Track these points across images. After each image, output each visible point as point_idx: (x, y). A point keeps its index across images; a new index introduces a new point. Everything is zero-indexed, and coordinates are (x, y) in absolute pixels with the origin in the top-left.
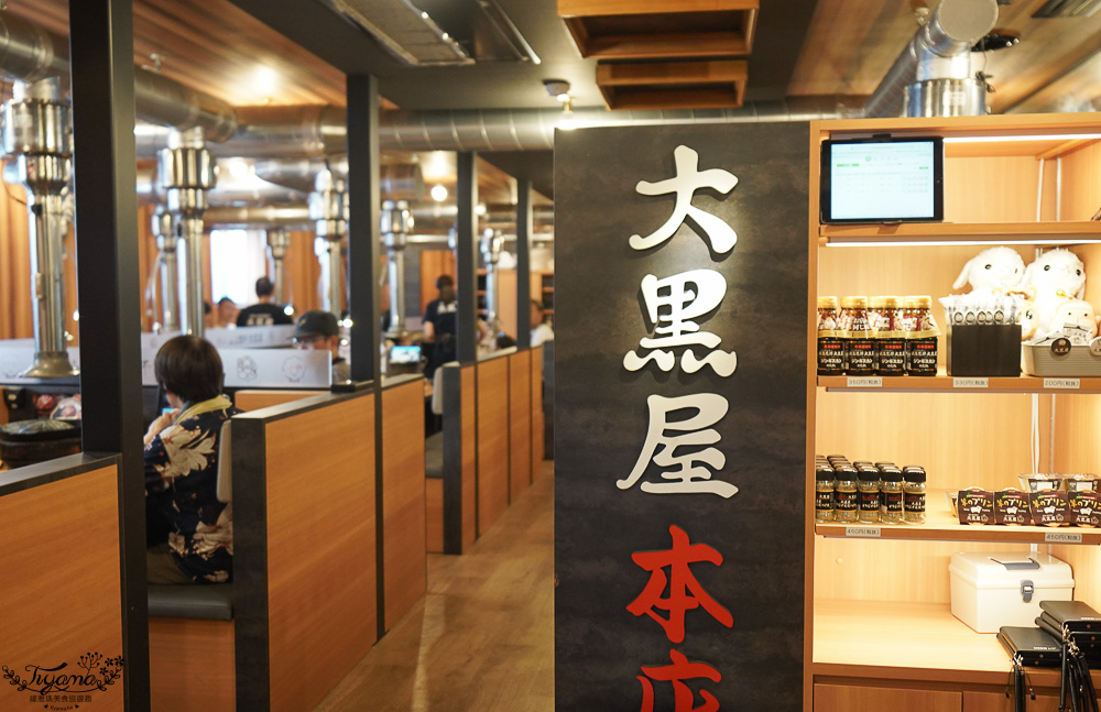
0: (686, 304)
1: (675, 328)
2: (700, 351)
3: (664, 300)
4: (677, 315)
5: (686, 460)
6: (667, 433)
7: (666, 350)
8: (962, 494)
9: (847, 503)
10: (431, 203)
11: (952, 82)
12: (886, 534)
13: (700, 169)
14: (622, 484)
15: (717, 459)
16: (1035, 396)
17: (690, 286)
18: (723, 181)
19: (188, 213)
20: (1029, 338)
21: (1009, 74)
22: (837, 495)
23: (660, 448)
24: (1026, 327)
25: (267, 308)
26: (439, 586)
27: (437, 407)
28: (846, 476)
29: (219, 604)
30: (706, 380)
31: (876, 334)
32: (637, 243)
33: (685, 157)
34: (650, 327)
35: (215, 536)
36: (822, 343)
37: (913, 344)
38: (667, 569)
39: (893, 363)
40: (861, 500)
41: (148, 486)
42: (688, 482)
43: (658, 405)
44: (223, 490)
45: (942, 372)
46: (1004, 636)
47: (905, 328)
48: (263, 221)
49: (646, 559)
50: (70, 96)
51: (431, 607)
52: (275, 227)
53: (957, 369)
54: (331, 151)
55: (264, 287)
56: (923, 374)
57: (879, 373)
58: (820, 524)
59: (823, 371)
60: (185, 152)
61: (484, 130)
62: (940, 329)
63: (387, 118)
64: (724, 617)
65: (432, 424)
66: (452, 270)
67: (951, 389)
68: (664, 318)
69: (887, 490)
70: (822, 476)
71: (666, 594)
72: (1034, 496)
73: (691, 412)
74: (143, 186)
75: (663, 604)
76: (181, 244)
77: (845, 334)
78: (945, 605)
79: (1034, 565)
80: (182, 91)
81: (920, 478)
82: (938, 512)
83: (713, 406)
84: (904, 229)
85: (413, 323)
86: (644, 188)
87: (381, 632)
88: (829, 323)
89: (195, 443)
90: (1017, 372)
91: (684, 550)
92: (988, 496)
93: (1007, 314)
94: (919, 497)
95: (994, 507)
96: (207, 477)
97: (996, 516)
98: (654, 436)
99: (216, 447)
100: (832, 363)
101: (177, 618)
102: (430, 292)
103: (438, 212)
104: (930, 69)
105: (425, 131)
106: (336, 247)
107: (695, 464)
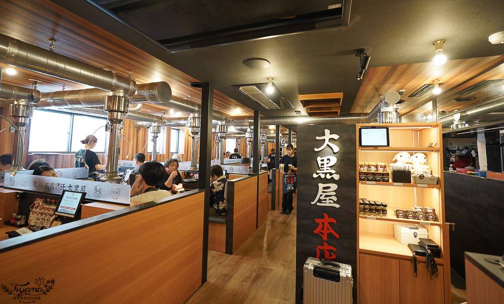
0: (327, 164)
1: (325, 169)
2: (331, 174)
3: (322, 162)
4: (325, 166)
5: (328, 198)
6: (323, 192)
7: (323, 173)
8: (397, 211)
9: (367, 211)
10: (270, 134)
11: (389, 112)
12: (377, 219)
13: (330, 134)
14: (312, 203)
15: (335, 199)
16: (415, 188)
17: (328, 159)
18: (336, 137)
19: (222, 137)
20: (413, 174)
21: (402, 108)
22: (364, 209)
23: (321, 195)
24: (412, 171)
25: (236, 155)
26: (270, 218)
27: (271, 178)
28: (367, 204)
29: (223, 220)
30: (332, 180)
31: (373, 172)
32: (316, 150)
33: (327, 132)
34: (319, 168)
35: (223, 205)
36: (360, 173)
37: (383, 174)
38: (323, 223)
39: (378, 178)
40: (371, 210)
41: (210, 194)
42: (328, 203)
43: (321, 186)
44: (225, 196)
45: (390, 181)
46: (410, 246)
47: (381, 170)
48: (236, 137)
49: (318, 220)
50: (200, 116)
51: (268, 222)
52: (239, 138)
53: (395, 180)
54: (250, 124)
55: (236, 150)
56: (386, 181)
57: (374, 181)
58: (361, 215)
59: (360, 179)
60: (222, 125)
61: (282, 121)
62: (389, 171)
63: (262, 118)
64: (337, 236)
65: (269, 181)
66: (274, 147)
67: (393, 185)
68: (322, 166)
69: (377, 208)
70: (361, 204)
71: (323, 229)
72: (416, 212)
73: (329, 188)
74: (213, 130)
75: (322, 231)
76: (220, 143)
77: (366, 171)
78: (393, 236)
79: (417, 228)
80: (221, 113)
81: (386, 206)
82: (391, 214)
83: (334, 187)
84: (380, 148)
85: (266, 158)
86: (318, 138)
87: (257, 228)
88: (362, 169)
89: (220, 185)
90: (410, 182)
91: (327, 219)
92: (404, 211)
93: (407, 168)
94: (385, 210)
95: (406, 214)
96: (222, 192)
97: (406, 216)
98: (320, 193)
99: (224, 185)
100: (363, 178)
101: (215, 223)
102: (270, 152)
103: (272, 135)
104: (384, 109)
105: (270, 121)
106: (250, 143)
107: (330, 199)
